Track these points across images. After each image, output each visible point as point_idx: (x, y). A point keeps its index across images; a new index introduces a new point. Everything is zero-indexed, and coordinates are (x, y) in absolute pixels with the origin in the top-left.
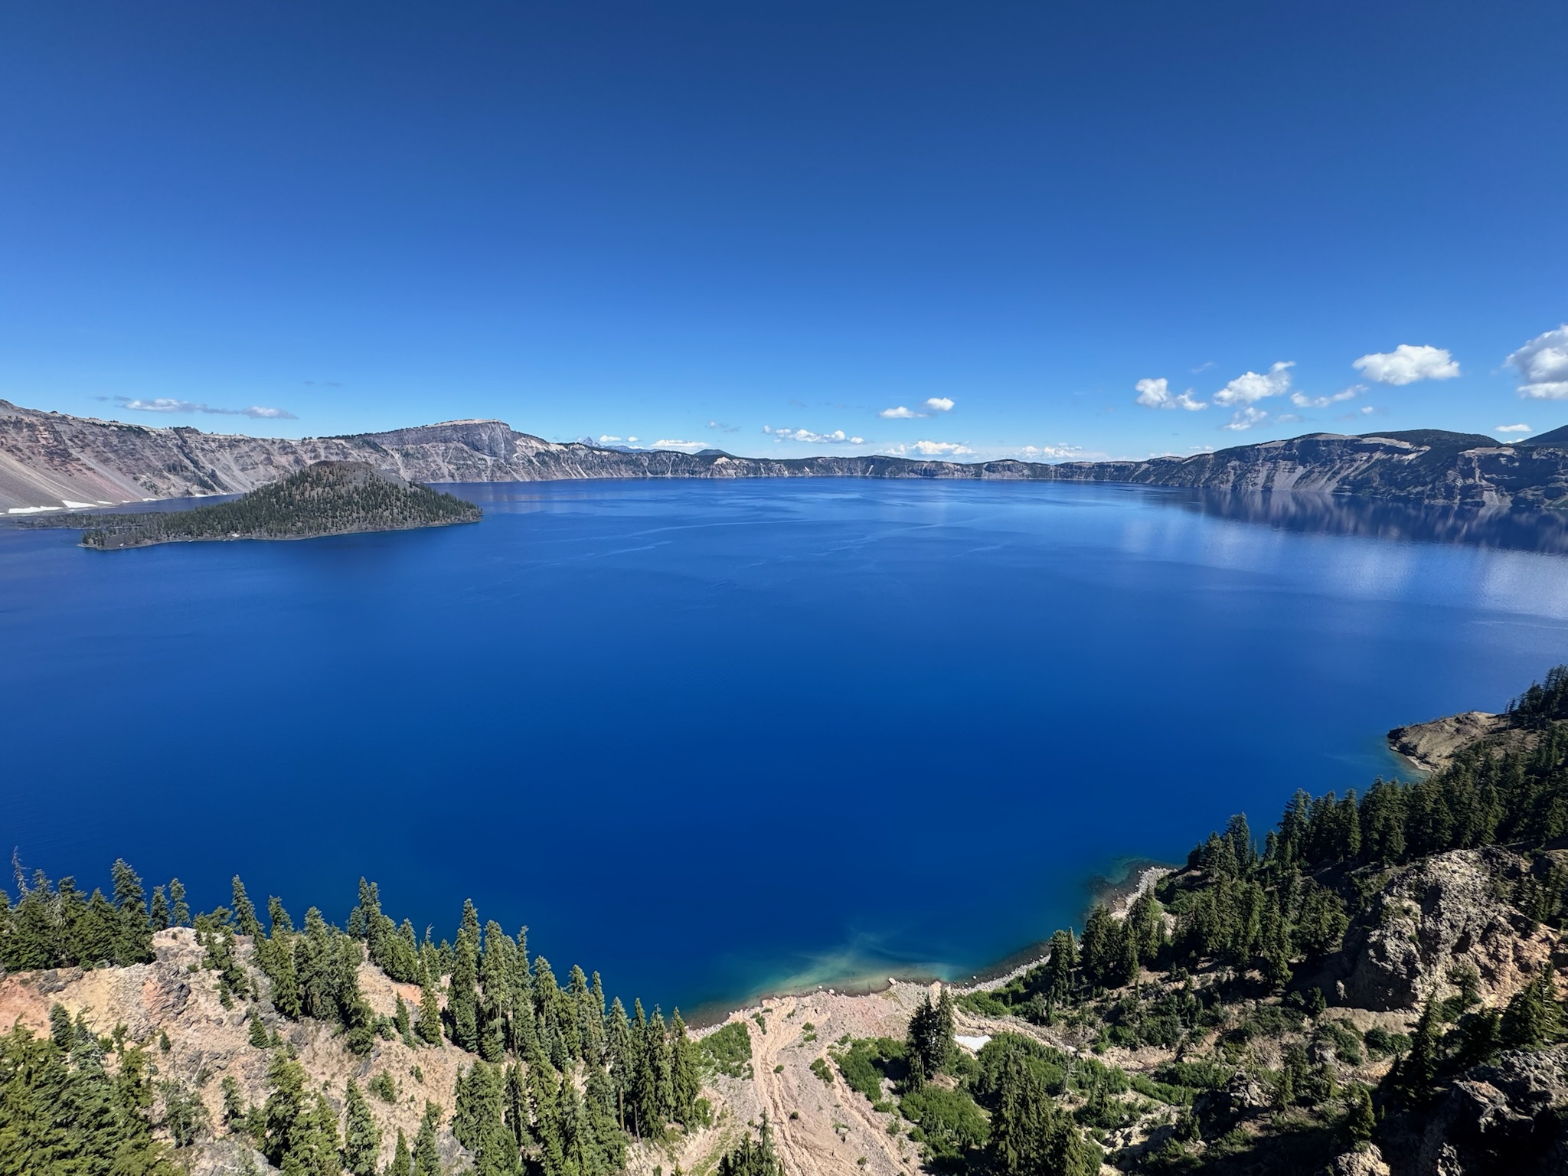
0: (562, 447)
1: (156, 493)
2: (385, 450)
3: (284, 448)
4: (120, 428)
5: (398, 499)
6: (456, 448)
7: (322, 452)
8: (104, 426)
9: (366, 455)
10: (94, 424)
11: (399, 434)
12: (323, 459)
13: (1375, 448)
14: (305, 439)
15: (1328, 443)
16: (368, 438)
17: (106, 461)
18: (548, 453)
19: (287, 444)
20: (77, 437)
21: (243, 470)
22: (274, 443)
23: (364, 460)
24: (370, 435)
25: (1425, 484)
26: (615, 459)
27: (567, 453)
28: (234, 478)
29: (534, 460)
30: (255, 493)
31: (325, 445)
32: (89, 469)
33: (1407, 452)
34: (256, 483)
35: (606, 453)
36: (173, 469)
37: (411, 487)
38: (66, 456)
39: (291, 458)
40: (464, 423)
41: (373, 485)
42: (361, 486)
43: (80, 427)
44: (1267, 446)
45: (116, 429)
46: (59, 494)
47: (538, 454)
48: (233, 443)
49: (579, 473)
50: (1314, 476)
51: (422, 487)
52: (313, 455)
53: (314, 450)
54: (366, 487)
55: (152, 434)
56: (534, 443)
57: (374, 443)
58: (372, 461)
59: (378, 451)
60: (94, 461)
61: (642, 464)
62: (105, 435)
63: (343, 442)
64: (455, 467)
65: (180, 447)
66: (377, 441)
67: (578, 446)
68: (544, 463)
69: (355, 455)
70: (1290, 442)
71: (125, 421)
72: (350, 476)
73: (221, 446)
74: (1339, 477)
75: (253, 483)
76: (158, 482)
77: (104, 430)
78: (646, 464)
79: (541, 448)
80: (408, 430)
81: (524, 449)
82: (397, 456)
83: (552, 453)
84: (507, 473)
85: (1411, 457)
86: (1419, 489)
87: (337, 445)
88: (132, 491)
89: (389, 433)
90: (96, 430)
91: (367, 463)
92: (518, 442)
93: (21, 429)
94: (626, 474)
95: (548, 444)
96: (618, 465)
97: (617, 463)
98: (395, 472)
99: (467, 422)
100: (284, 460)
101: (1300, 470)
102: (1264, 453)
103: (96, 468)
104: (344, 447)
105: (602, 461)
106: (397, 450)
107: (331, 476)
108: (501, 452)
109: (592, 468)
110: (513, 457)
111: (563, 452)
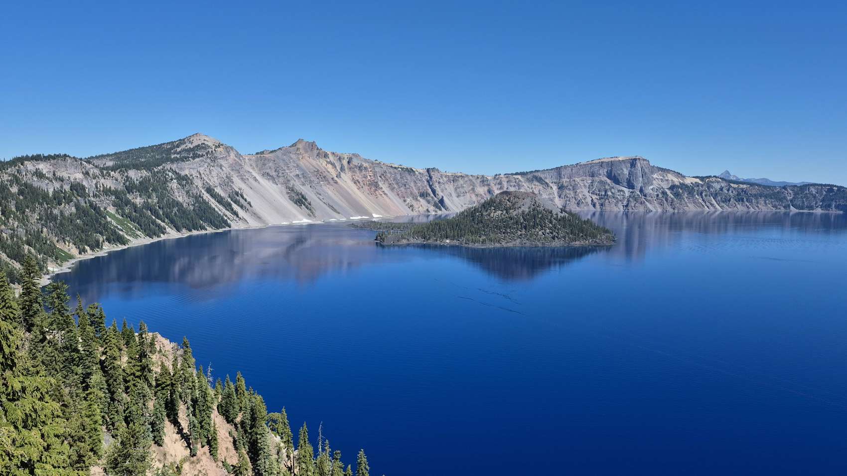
0: (698, 180)
1: (412, 210)
2: (546, 183)
3: (483, 181)
4: (402, 169)
5: (551, 222)
6: (601, 182)
7: (505, 184)
8: (395, 168)
9: (533, 186)
10: (391, 167)
11: (558, 170)
12: (505, 189)
14: (496, 175)
16: (536, 174)
17: (392, 189)
18: (683, 186)
19: (485, 179)
20: (383, 175)
21: (458, 196)
22: (478, 178)
23: (531, 191)
24: (538, 171)
26: (754, 192)
27: (702, 186)
28: (453, 202)
29: (668, 192)
30: (463, 213)
31: (507, 180)
32: (385, 194)
34: (464, 206)
35: (745, 186)
36: (423, 195)
37: (562, 213)
38: (377, 186)
39: (486, 188)
40: (610, 160)
41: (534, 210)
42: (527, 210)
43: (385, 168)
45: (400, 170)
46: (370, 209)
47: (673, 187)
48: (455, 179)
49: (712, 205)
51: (570, 213)
52: (499, 186)
53: (500, 183)
54: (530, 212)
55: (417, 173)
56: (670, 177)
57: (541, 178)
58: (536, 192)
59: (542, 184)
60: (388, 189)
61: (785, 198)
62: (396, 173)
63: (519, 177)
64: (598, 197)
65: (428, 181)
66: (542, 176)
67: (714, 179)
68: (677, 195)
69: (526, 187)
71: (405, 166)
72: (520, 203)
73: (449, 181)
75: (462, 206)
76: (414, 203)
77: (395, 170)
78: (789, 198)
79: (677, 181)
80: (566, 167)
81: (660, 183)
82: (555, 188)
83: (687, 186)
84: (641, 203)
87: (515, 179)
88: (402, 209)
89: (552, 169)
90: (392, 170)
91: (533, 193)
92: (655, 176)
93: (362, 170)
94: (765, 208)
95: (684, 177)
96: (757, 199)
97: (755, 196)
98: (552, 200)
99: (612, 160)
100: (482, 190)
103: (389, 194)
104: (520, 181)
105: (739, 194)
106: (555, 183)
107: (508, 203)
108: (638, 184)
109: (727, 200)
110: (649, 190)
111: (697, 185)
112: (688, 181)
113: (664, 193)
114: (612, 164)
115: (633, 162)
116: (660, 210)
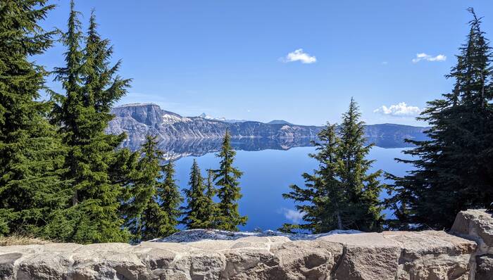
0: (190, 120)
26: (220, 126)
27: (193, 123)
35: (215, 123)
47: (175, 124)
49: (199, 135)
56: (174, 117)
61: (236, 129)
64: (128, 131)
67: (199, 119)
78: (239, 130)
79: (178, 120)
81: (168, 120)
83: (183, 123)
92: (164, 117)
95: (182, 117)
99: (136, 105)
108: (154, 123)
109: (206, 132)
110: (161, 126)
111: (190, 122)
112: (184, 120)
113: (170, 128)
114: (135, 108)
115: (149, 107)
116: (169, 139)
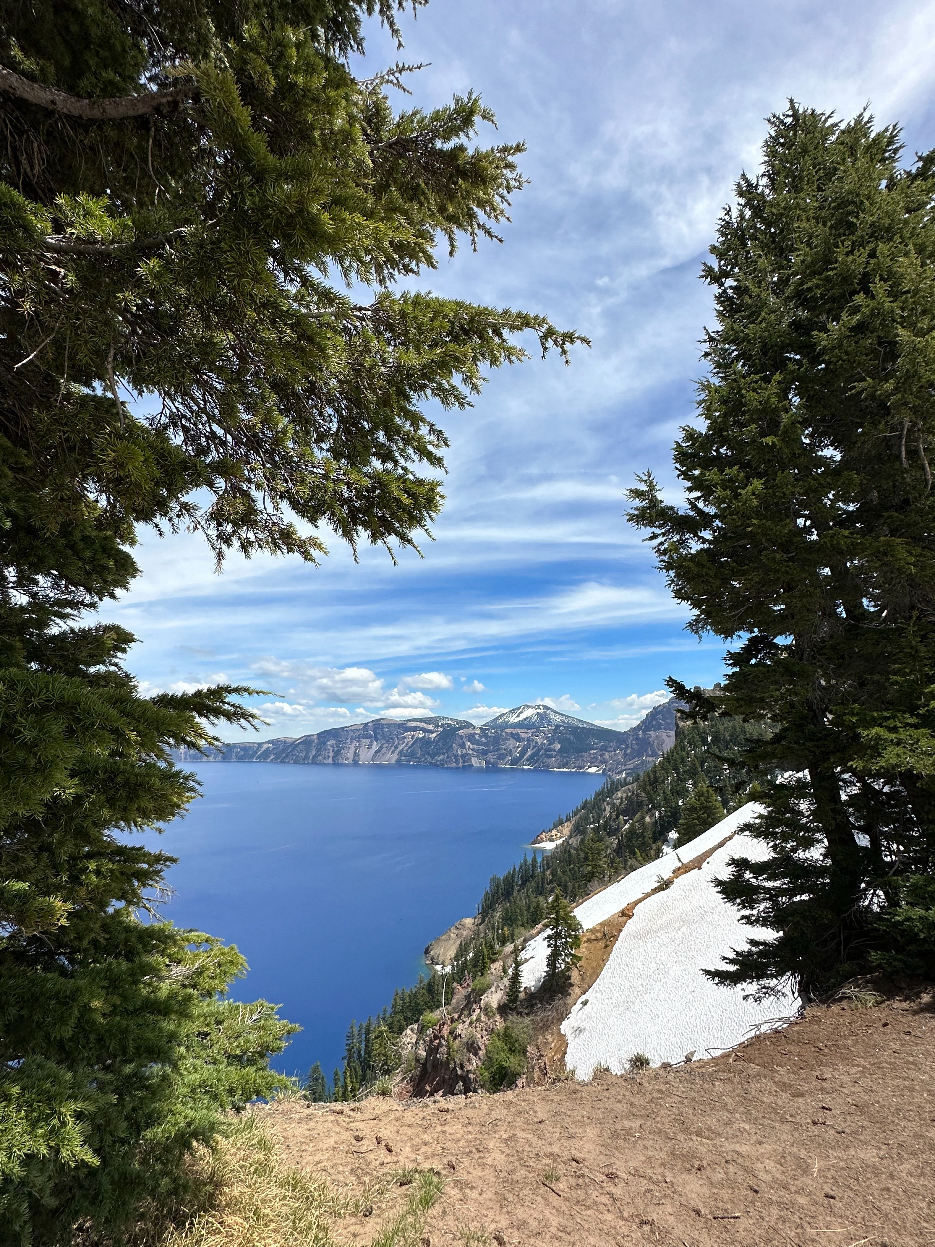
13: (415, 729)
15: (389, 725)
25: (444, 754)
33: (432, 732)
44: (352, 728)
50: (384, 750)
70: (366, 724)
74: (398, 750)
85: (434, 735)
86: (442, 757)
101: (375, 745)
102: (351, 734)
